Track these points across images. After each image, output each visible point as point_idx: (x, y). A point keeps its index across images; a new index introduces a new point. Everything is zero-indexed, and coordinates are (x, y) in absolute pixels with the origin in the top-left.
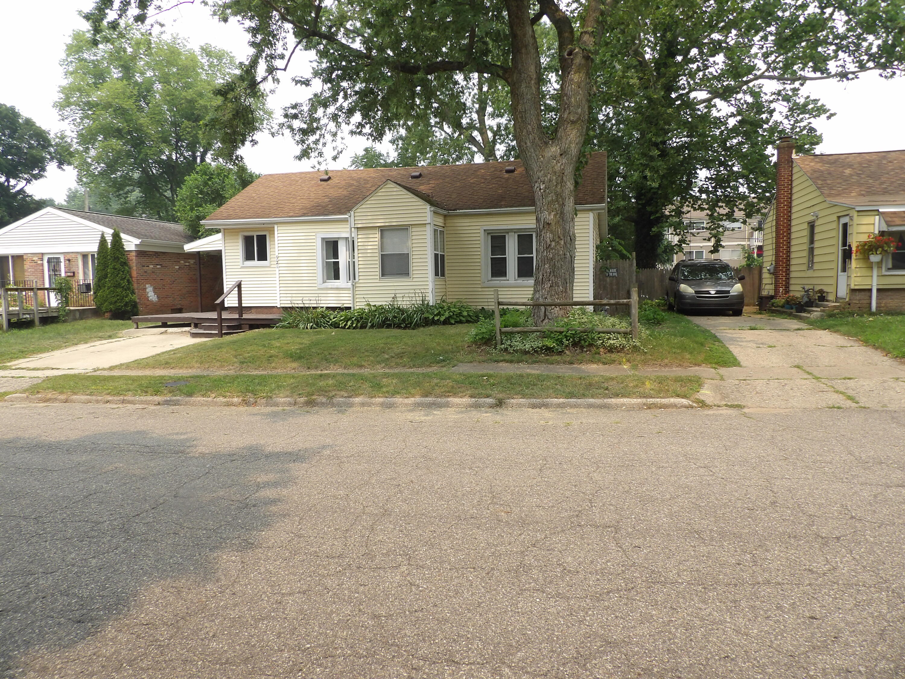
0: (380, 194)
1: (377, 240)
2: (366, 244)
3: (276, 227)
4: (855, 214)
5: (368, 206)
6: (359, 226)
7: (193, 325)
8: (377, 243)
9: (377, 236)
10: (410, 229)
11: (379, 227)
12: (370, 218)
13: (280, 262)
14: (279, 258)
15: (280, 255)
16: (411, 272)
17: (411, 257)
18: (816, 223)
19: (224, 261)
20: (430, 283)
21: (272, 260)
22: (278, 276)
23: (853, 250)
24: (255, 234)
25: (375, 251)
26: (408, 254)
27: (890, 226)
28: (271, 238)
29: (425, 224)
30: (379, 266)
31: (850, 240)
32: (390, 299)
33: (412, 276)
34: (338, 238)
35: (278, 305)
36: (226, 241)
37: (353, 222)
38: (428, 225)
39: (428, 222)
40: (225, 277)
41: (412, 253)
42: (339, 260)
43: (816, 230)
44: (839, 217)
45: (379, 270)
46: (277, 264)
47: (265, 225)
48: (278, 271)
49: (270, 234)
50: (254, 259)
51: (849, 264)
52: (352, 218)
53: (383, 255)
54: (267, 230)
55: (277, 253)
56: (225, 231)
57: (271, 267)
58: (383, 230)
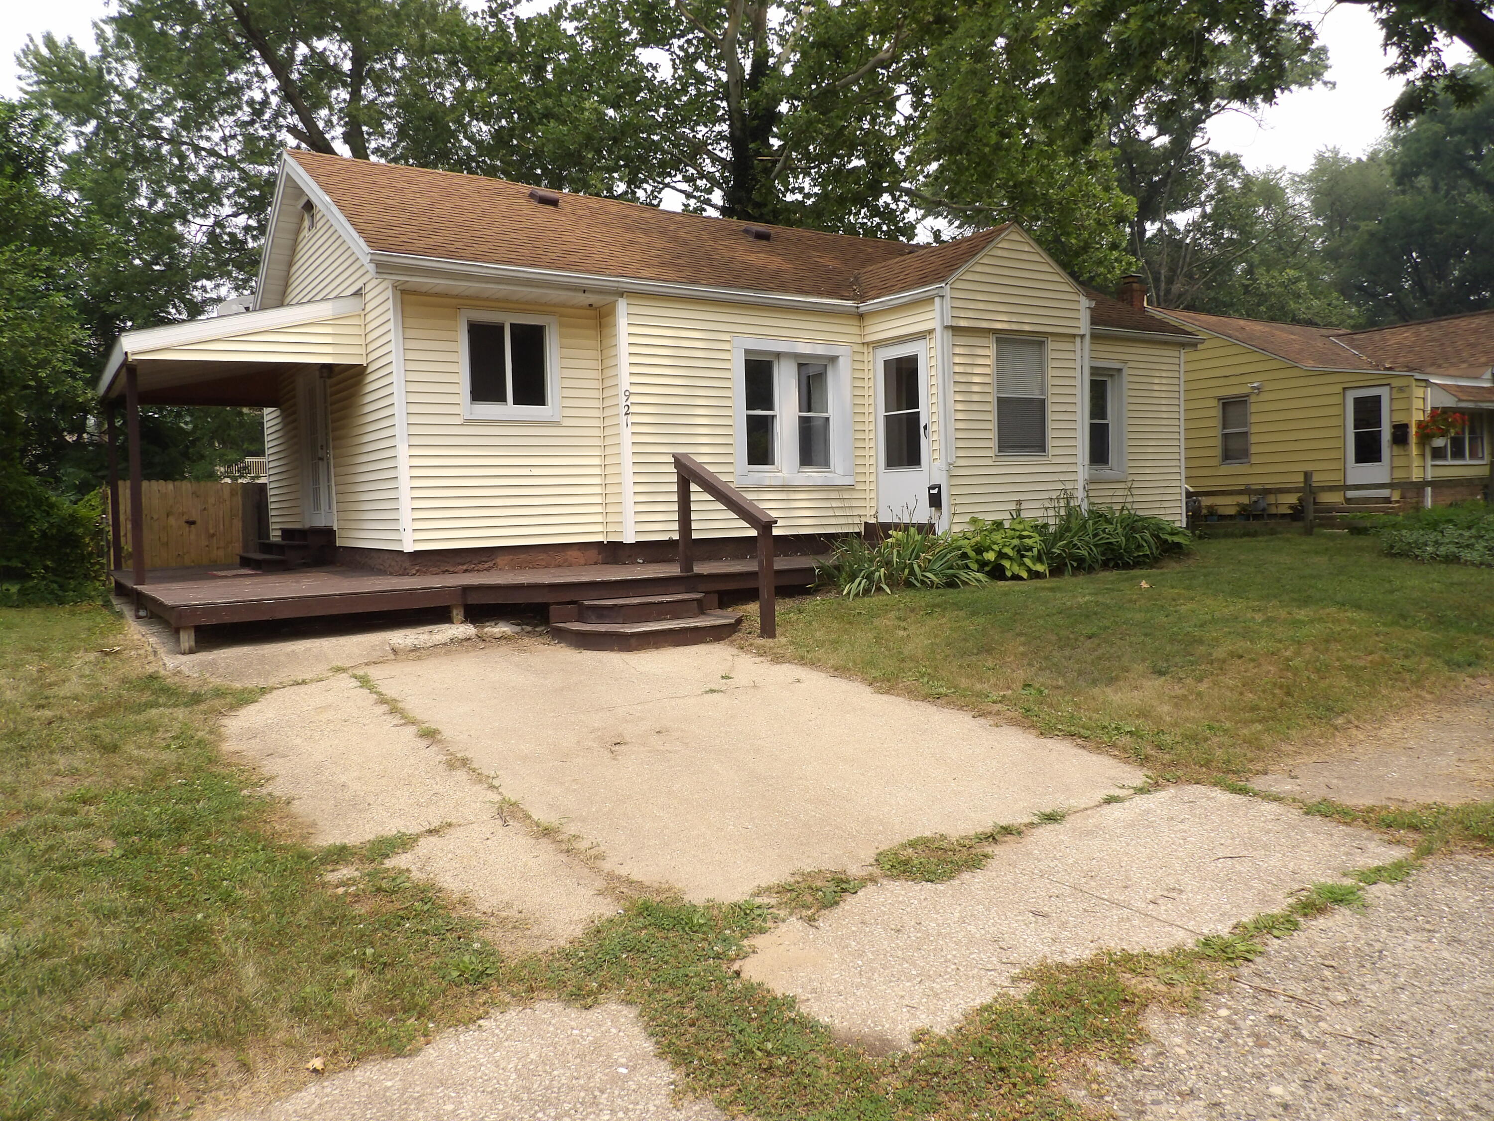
0: (999, 253)
1: (987, 361)
2: (969, 370)
3: (622, 306)
4: (1414, 383)
5: (977, 277)
6: (963, 323)
7: (458, 614)
8: (987, 370)
10: (1051, 345)
11: (995, 331)
12: (981, 306)
13: (633, 409)
14: (633, 399)
15: (634, 389)
16: (1050, 443)
17: (1050, 408)
18: (1253, 399)
19: (399, 399)
20: (1080, 469)
21: (567, 403)
22: (627, 449)
23: (1413, 430)
24: (508, 320)
25: (987, 389)
26: (1043, 401)
27: (1460, 400)
28: (562, 336)
29: (1074, 336)
30: (993, 426)
31: (1400, 418)
32: (1013, 506)
33: (1051, 451)
34: (778, 355)
35: (630, 538)
36: (410, 333)
37: (948, 313)
38: (1078, 340)
39: (1082, 333)
40: (403, 451)
41: (1051, 399)
42: (776, 412)
43: (1253, 408)
44: (1344, 389)
45: (994, 435)
46: (626, 414)
47: (586, 295)
48: (627, 436)
49: (562, 325)
50: (502, 399)
51: (1397, 450)
52: (947, 301)
53: (1000, 400)
54: (552, 313)
55: (625, 381)
56: (406, 297)
57: (556, 424)
58: (998, 341)
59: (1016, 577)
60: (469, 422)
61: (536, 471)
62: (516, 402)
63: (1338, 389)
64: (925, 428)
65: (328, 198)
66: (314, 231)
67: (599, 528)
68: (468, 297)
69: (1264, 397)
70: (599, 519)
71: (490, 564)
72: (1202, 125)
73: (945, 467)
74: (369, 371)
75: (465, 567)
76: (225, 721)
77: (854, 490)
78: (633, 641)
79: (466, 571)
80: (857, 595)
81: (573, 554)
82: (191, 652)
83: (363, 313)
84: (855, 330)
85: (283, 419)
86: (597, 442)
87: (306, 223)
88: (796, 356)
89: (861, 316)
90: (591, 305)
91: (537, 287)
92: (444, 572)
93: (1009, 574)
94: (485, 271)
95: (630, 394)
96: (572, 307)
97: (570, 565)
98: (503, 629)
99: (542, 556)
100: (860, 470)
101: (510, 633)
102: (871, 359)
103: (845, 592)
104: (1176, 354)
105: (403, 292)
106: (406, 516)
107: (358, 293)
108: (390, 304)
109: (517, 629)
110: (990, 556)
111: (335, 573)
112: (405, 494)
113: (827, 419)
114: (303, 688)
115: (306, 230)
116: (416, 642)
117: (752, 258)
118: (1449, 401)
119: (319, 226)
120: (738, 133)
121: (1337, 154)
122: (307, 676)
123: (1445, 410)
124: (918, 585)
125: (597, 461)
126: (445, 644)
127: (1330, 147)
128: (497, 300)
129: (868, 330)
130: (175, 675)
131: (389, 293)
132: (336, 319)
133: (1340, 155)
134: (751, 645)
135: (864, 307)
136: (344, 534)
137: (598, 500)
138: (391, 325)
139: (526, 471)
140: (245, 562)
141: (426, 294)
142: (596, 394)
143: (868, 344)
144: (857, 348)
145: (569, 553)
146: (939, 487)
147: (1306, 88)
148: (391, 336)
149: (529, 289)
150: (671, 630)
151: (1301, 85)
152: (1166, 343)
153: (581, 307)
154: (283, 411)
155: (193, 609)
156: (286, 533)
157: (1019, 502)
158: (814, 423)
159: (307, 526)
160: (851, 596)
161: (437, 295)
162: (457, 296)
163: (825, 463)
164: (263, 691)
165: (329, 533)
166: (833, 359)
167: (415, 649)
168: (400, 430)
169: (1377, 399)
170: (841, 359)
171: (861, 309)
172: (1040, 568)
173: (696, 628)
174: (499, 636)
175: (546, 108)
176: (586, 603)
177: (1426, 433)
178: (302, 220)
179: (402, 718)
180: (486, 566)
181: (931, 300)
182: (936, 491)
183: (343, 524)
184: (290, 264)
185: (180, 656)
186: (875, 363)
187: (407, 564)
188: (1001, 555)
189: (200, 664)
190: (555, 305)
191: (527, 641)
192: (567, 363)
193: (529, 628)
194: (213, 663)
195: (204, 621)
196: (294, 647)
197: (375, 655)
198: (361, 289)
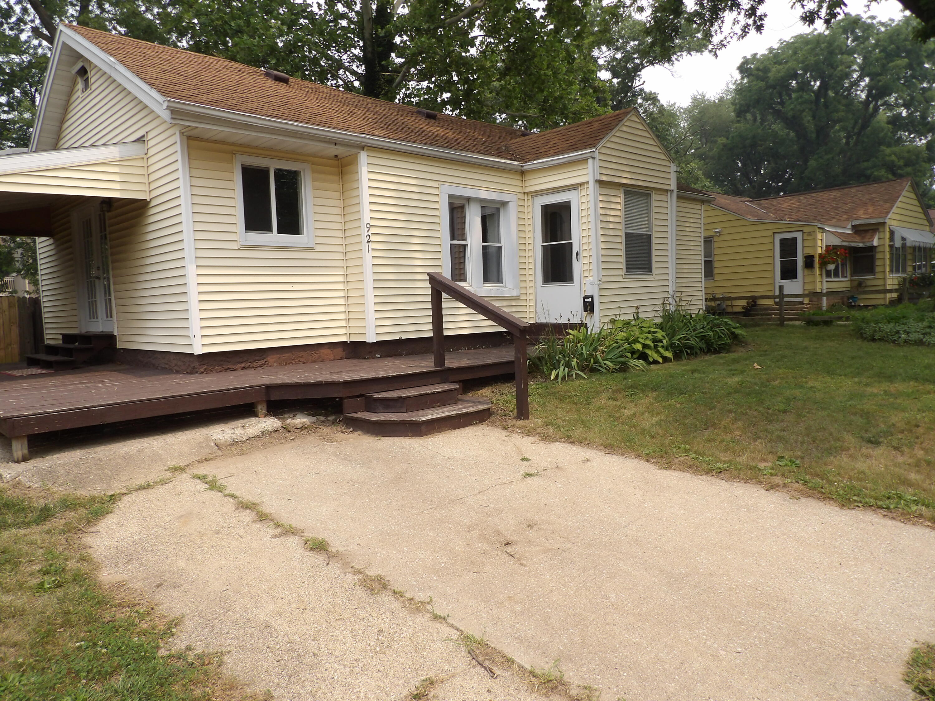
0: (626, 129)
1: (619, 207)
2: (609, 212)
3: (363, 157)
4: (816, 230)
5: (614, 146)
8: (618, 213)
9: (618, 200)
11: (623, 185)
12: (615, 166)
13: (373, 238)
14: (373, 230)
15: (373, 223)
16: (654, 265)
18: (716, 239)
19: (187, 227)
20: (670, 284)
21: (319, 233)
22: (368, 269)
23: (817, 259)
24: (273, 165)
25: (618, 226)
26: (649, 237)
27: (843, 241)
28: (314, 180)
29: (667, 191)
30: (623, 253)
31: (809, 252)
32: (634, 310)
33: (655, 271)
34: (469, 199)
35: (371, 339)
36: (195, 173)
37: (598, 171)
38: (669, 194)
39: (672, 189)
40: (191, 270)
41: (654, 235)
42: (468, 242)
43: (716, 245)
44: (774, 233)
45: (623, 260)
46: (368, 242)
47: (336, 147)
48: (368, 259)
49: (314, 171)
50: (268, 228)
51: (807, 272)
52: (597, 163)
53: (627, 235)
54: (306, 161)
55: (367, 216)
56: (192, 142)
57: (310, 249)
58: (626, 193)
59: (655, 362)
60: (244, 247)
61: (296, 287)
62: (280, 232)
63: (770, 233)
64: (577, 254)
65: (112, 59)
66: (88, 91)
67: (343, 331)
68: (241, 145)
69: (722, 238)
70: (343, 324)
71: (263, 362)
72: (639, 73)
73: (596, 282)
74: (152, 204)
75: (243, 365)
76: (88, 540)
77: (519, 299)
78: (423, 428)
79: (244, 368)
80: (563, 379)
81: (325, 352)
82: (25, 459)
83: (145, 157)
84: (519, 183)
85: (57, 246)
86: (341, 264)
87: (80, 85)
88: (481, 200)
89: (523, 173)
90: (336, 156)
91: (300, 138)
92: (226, 370)
93: (651, 360)
94: (261, 122)
95: (369, 227)
96: (321, 157)
97: (323, 361)
98: (301, 420)
99: (302, 354)
100: (523, 285)
101: (308, 423)
102: (530, 204)
103: (552, 378)
104: (699, 207)
105: (189, 138)
106: (195, 325)
107: (141, 140)
108: (178, 147)
109: (314, 419)
110: (639, 347)
111: (119, 371)
112: (194, 306)
113: (500, 248)
114: (151, 494)
115: (80, 92)
116: (234, 437)
117: (433, 129)
118: (836, 241)
119: (94, 87)
120: (369, 55)
121: (704, 97)
122: (151, 479)
123: (835, 247)
124: (604, 370)
125: (340, 279)
126: (258, 436)
127: (700, 93)
128: (264, 149)
129: (528, 183)
130: (15, 486)
131: (177, 138)
132: (122, 161)
133: (706, 98)
134: (513, 426)
135: (527, 166)
136: (125, 338)
137: (342, 309)
138: (179, 165)
139: (288, 287)
140: (32, 362)
141: (207, 140)
142: (339, 226)
143: (527, 193)
144: (521, 196)
145: (322, 351)
146: (592, 297)
147: (700, 53)
148: (179, 174)
149: (295, 140)
150: (450, 417)
151: (697, 51)
152: (694, 200)
153: (328, 158)
154: (56, 240)
155: (26, 420)
156: (67, 338)
157: (637, 307)
158: (491, 250)
159: (84, 331)
160: (559, 380)
161: (216, 142)
162: (233, 144)
163: (499, 280)
164: (113, 499)
165: (110, 338)
166: (504, 204)
167: (235, 443)
168: (189, 253)
169: (795, 239)
170: (511, 205)
171: (525, 167)
172: (669, 354)
173: (467, 414)
174: (300, 426)
175: (239, 26)
176: (374, 396)
177: (824, 261)
178: (74, 84)
179: (278, 526)
180: (260, 363)
181: (585, 160)
182: (590, 300)
183: (123, 331)
184: (63, 121)
185: (13, 465)
186: (533, 207)
187: (196, 364)
188: (645, 346)
189: (39, 472)
190: (308, 155)
191: (325, 430)
192: (319, 201)
193: (322, 418)
194: (52, 471)
195: (37, 430)
196: (125, 449)
197: (205, 451)
198: (143, 136)
